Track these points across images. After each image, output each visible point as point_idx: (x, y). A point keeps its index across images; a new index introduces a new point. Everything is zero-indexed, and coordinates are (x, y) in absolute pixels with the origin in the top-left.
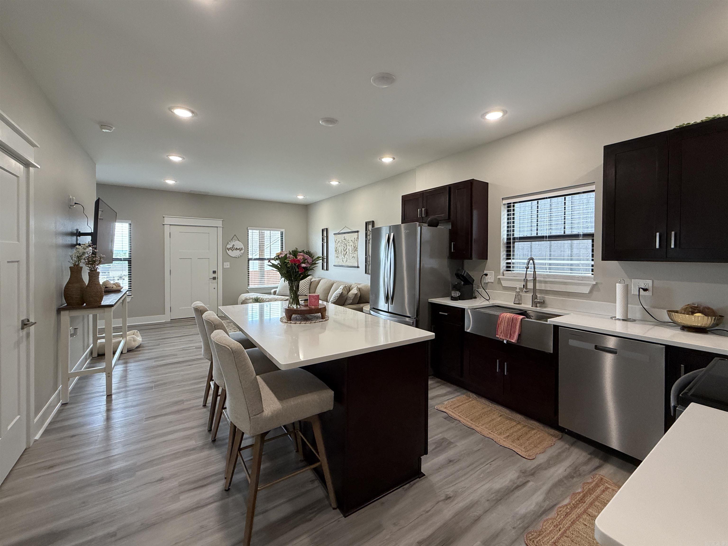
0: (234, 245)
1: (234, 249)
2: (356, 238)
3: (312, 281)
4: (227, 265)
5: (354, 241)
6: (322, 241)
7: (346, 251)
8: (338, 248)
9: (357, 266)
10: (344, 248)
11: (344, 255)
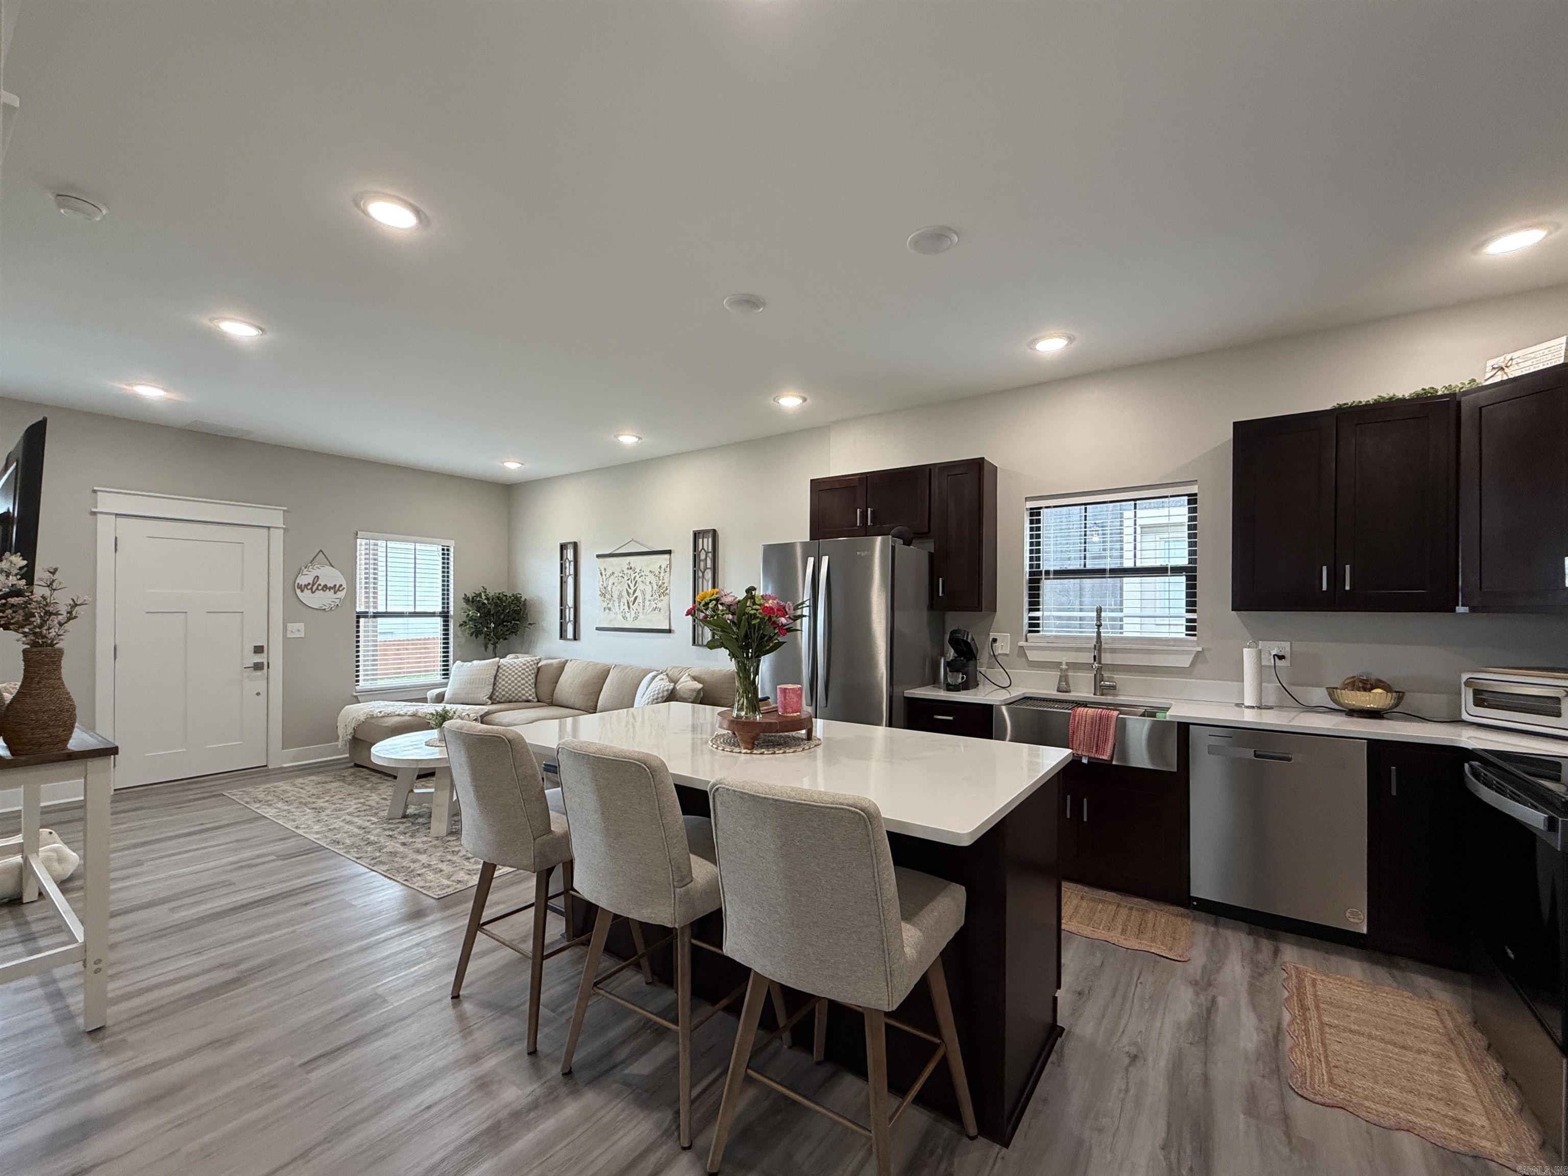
0: (318, 577)
1: (317, 589)
2: (663, 567)
3: (539, 665)
4: (297, 630)
5: (657, 573)
6: (561, 573)
7: (634, 593)
8: (610, 589)
9: (668, 628)
10: (630, 588)
11: (628, 603)
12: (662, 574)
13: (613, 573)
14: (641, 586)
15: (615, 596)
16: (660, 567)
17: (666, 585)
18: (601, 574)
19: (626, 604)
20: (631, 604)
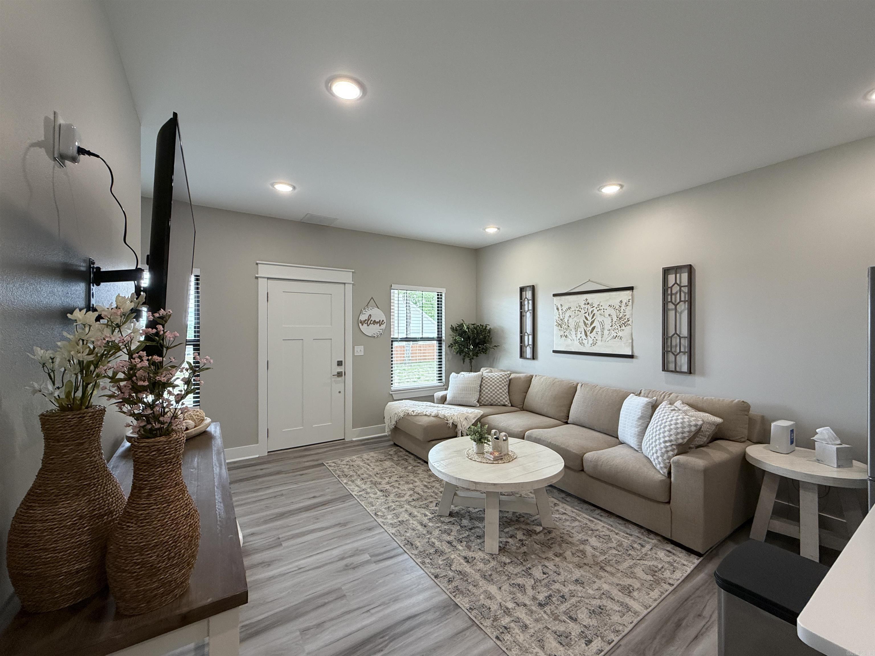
0: (370, 315)
1: (370, 323)
2: (624, 302)
3: (510, 378)
4: (360, 350)
5: (617, 307)
6: (521, 309)
7: (591, 325)
8: (566, 321)
9: (630, 354)
10: (587, 319)
11: (585, 332)
12: (623, 307)
13: (570, 308)
14: (598, 318)
15: (572, 326)
16: (621, 302)
17: (627, 317)
18: (558, 309)
19: (583, 333)
20: (588, 333)
